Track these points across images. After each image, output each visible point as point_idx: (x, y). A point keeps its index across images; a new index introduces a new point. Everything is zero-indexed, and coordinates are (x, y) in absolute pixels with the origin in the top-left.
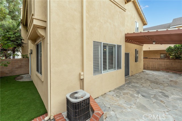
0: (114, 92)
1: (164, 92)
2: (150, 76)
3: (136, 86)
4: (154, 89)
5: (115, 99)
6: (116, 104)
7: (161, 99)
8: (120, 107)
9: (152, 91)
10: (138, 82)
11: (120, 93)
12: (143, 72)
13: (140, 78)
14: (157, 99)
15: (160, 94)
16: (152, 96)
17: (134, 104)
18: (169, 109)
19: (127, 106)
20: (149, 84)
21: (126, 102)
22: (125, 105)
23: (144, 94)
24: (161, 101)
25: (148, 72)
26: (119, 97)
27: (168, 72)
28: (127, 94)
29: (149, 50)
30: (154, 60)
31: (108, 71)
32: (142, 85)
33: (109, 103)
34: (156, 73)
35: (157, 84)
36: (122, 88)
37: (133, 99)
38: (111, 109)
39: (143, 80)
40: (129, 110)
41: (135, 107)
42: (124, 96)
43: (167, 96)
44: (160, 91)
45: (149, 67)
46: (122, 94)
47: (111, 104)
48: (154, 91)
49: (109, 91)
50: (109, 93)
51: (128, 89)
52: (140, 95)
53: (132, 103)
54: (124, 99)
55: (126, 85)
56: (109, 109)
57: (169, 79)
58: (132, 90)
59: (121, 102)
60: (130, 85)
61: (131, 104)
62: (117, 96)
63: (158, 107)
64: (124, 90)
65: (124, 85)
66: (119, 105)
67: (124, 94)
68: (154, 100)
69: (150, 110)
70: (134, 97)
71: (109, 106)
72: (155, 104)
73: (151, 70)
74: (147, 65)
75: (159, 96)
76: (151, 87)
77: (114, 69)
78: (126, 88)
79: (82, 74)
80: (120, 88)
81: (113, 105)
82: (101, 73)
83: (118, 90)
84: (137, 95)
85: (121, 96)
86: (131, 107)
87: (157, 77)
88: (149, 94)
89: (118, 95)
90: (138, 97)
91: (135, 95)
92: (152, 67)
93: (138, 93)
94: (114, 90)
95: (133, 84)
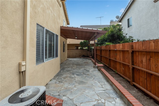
0: (55, 79)
1: (86, 69)
2: (73, 61)
3: (69, 70)
4: (81, 69)
5: (60, 85)
6: (63, 88)
7: (87, 73)
8: (67, 89)
9: (80, 70)
10: (69, 66)
11: (61, 79)
12: (67, 60)
13: (68, 64)
14: (85, 74)
15: (85, 71)
16: (82, 73)
17: (76, 83)
18: (93, 77)
19: (72, 86)
20: (76, 66)
21: (69, 83)
22: (70, 86)
23: (77, 74)
24: (88, 75)
25: (70, 59)
26: (62, 82)
27: (80, 58)
28: (66, 77)
29: (69, 43)
30: (73, 50)
31: (48, 60)
32: (72, 68)
33: (56, 91)
34: (75, 59)
35: (80, 65)
36: (60, 74)
37: (73, 79)
38: (61, 95)
39: (71, 65)
40: (75, 88)
41: (77, 84)
42: (65, 80)
43: (88, 71)
44: (84, 69)
45: (70, 56)
46: (63, 79)
47: (58, 91)
48: (82, 70)
49: (50, 81)
50: (50, 82)
51: (65, 74)
52: (75, 75)
53: (74, 82)
54: (66, 82)
55: (62, 71)
56: (59, 96)
57: (84, 61)
58: (68, 74)
59: (66, 85)
60: (65, 71)
61: (74, 84)
62: (59, 82)
63: (89, 79)
64: (63, 75)
65: (60, 72)
66: (66, 89)
67: (65, 78)
68: (85, 76)
69: (86, 82)
70: (72, 78)
71: (58, 94)
72: (86, 78)
73: (72, 58)
74: (69, 55)
75: (85, 72)
76: (78, 68)
77: (53, 57)
78: (63, 73)
79: (23, 63)
80: (58, 75)
81: (61, 91)
82: (43, 62)
83: (58, 77)
84: (74, 76)
85: (63, 80)
86: (75, 86)
87: (77, 62)
88: (80, 73)
89: (60, 80)
90: (75, 77)
91: (72, 76)
92: (72, 56)
93: (73, 74)
94: (54, 78)
95: (66, 69)
